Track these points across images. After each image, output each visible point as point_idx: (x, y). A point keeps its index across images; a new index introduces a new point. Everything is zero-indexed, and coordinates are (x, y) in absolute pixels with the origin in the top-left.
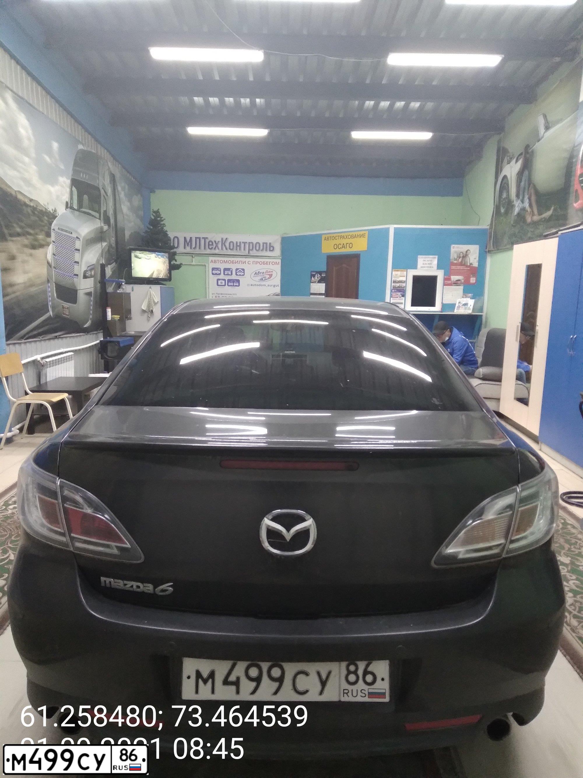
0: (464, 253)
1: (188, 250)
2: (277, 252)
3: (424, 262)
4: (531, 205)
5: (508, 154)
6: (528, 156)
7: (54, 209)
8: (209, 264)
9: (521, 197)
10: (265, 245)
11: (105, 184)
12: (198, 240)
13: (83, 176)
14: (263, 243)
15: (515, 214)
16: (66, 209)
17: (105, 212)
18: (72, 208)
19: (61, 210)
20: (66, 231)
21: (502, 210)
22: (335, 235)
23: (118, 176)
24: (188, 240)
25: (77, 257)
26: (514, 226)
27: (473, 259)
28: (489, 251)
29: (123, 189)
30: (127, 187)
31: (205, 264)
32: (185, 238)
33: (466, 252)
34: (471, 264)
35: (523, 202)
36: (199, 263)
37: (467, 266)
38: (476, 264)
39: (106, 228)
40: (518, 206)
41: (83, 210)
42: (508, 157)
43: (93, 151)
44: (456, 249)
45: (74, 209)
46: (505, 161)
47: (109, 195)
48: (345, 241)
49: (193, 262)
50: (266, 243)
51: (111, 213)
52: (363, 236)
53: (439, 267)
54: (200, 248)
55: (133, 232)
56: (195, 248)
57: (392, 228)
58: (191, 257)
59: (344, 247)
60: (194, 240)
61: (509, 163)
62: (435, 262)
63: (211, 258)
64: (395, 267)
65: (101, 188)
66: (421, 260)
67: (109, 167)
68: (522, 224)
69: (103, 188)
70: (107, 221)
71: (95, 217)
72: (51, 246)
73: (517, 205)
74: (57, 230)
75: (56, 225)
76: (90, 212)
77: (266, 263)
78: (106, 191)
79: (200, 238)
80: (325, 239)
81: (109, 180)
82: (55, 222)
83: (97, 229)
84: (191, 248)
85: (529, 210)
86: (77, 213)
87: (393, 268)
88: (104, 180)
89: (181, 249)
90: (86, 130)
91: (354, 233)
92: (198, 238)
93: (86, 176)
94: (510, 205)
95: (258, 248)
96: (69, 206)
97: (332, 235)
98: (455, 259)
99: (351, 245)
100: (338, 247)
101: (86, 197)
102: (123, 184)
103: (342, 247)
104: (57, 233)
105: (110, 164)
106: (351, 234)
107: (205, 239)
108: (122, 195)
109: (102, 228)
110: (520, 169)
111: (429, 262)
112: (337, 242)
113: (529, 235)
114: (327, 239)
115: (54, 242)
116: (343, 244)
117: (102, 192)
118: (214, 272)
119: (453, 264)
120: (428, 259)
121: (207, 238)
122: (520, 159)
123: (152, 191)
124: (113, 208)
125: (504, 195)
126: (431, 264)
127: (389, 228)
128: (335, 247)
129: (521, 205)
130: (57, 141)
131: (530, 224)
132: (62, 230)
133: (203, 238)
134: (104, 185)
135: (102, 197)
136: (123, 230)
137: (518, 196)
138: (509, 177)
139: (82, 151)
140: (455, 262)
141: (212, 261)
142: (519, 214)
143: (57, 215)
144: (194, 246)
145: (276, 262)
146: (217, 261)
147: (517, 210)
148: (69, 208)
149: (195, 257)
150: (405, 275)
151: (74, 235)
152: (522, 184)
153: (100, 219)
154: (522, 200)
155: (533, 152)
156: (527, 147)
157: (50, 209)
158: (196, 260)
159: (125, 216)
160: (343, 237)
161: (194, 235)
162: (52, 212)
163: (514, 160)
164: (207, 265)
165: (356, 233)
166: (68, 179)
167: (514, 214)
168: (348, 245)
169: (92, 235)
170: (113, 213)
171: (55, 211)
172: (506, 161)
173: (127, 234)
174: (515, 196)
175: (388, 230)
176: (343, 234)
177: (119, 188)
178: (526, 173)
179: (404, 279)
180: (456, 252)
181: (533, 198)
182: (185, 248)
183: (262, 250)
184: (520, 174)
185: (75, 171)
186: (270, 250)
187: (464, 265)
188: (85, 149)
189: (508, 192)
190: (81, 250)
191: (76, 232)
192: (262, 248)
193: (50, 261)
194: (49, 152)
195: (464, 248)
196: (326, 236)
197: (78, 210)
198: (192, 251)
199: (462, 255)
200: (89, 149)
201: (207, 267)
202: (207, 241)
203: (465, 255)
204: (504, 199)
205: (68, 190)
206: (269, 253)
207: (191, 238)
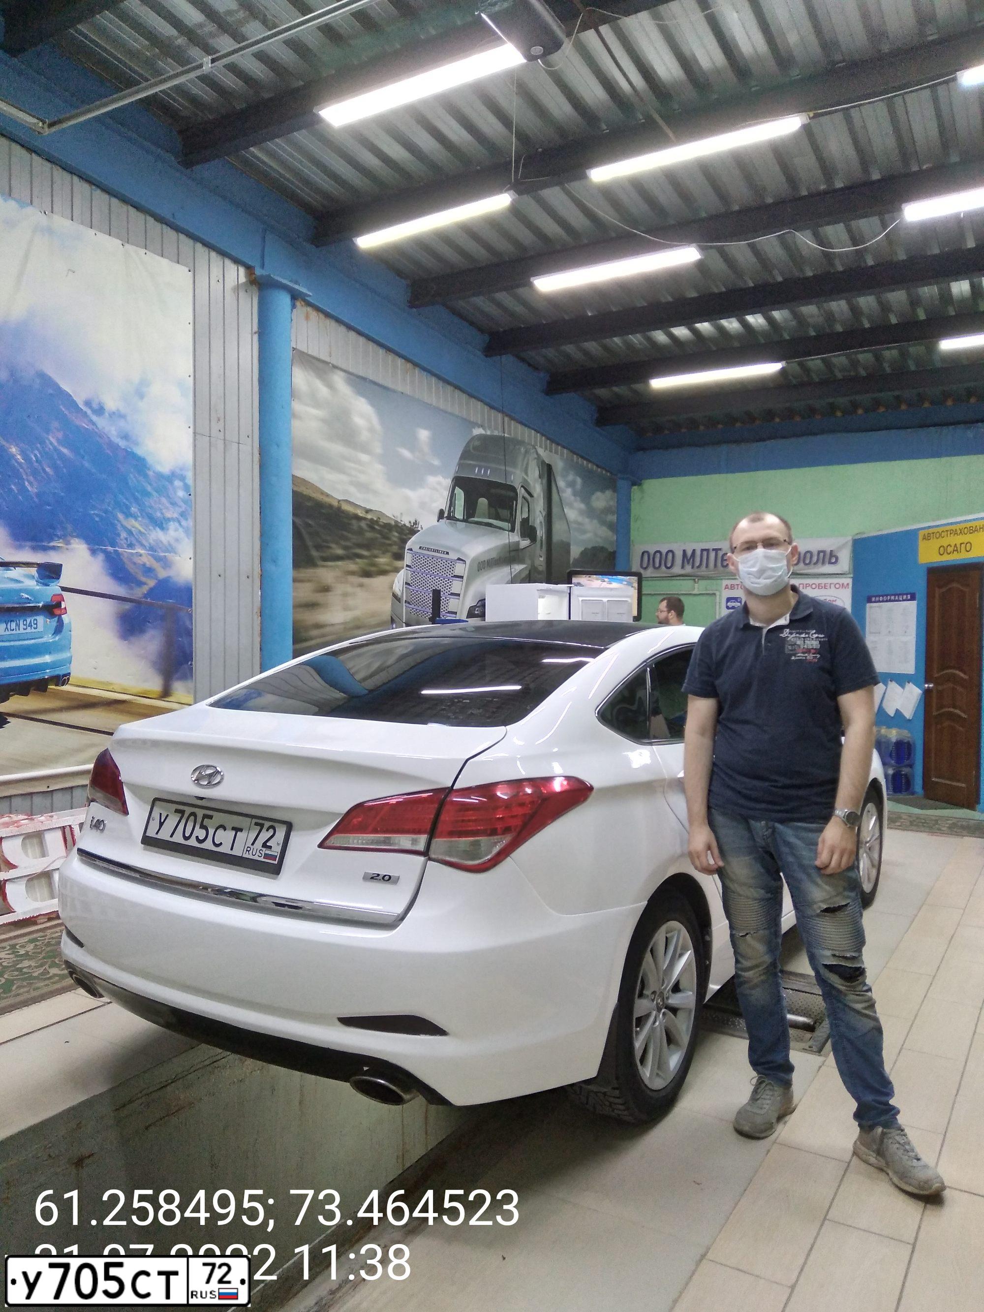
1: (688, 569)
2: (845, 562)
7: (413, 521)
8: (720, 592)
10: (822, 555)
11: (529, 480)
12: (705, 553)
13: (480, 471)
14: (819, 552)
16: (438, 521)
17: (525, 522)
18: (451, 518)
19: (428, 521)
20: (438, 551)
22: (941, 529)
23: (559, 465)
24: (689, 553)
25: (457, 586)
29: (571, 484)
30: (579, 481)
31: (715, 592)
32: (684, 551)
36: (706, 590)
39: (525, 543)
41: (476, 519)
43: (506, 435)
45: (458, 520)
47: (535, 495)
48: (957, 540)
49: (696, 590)
50: (824, 552)
51: (538, 520)
54: (707, 566)
55: (589, 547)
56: (699, 567)
58: (690, 583)
59: (957, 550)
60: (698, 553)
63: (725, 582)
65: (517, 485)
67: (537, 453)
69: (522, 486)
70: (528, 531)
71: (503, 529)
72: (402, 572)
74: (416, 549)
75: (414, 543)
76: (491, 521)
77: (823, 585)
78: (532, 491)
79: (708, 550)
81: (537, 473)
82: (413, 538)
83: (504, 546)
84: (693, 567)
86: (463, 525)
88: (527, 475)
89: (677, 570)
90: (492, 407)
91: (974, 524)
92: (705, 550)
93: (486, 472)
95: (807, 562)
96: (446, 515)
97: (936, 530)
99: (969, 547)
100: (945, 548)
101: (483, 502)
102: (571, 477)
103: (954, 551)
104: (415, 555)
105: (541, 451)
106: (967, 525)
107: (716, 550)
108: (567, 494)
109: (518, 543)
112: (945, 541)
114: (926, 538)
115: (407, 566)
116: (955, 545)
117: (521, 492)
118: (730, 604)
121: (720, 549)
123: (637, 482)
124: (544, 513)
128: (942, 551)
130: (426, 428)
132: (428, 549)
133: (713, 550)
134: (525, 481)
135: (520, 500)
136: (566, 547)
139: (481, 437)
141: (727, 587)
143: (419, 529)
144: (697, 564)
145: (843, 584)
146: (736, 587)
148: (445, 519)
149: (700, 581)
151: (453, 556)
153: (512, 530)
157: (406, 521)
158: (700, 587)
159: (573, 526)
160: (955, 532)
161: (698, 547)
162: (408, 525)
164: (718, 593)
166: (444, 477)
168: (963, 546)
169: (494, 555)
170: (543, 521)
171: (416, 523)
173: (575, 552)
176: (954, 527)
177: (561, 483)
182: (683, 567)
183: (815, 564)
185: (461, 466)
186: (830, 563)
188: (489, 433)
190: (465, 578)
191: (458, 551)
192: (815, 559)
193: (399, 593)
194: (412, 443)
196: (926, 532)
197: (463, 521)
198: (695, 571)
200: (496, 433)
201: (718, 597)
202: (720, 554)
205: (446, 494)
206: (828, 569)
207: (694, 550)
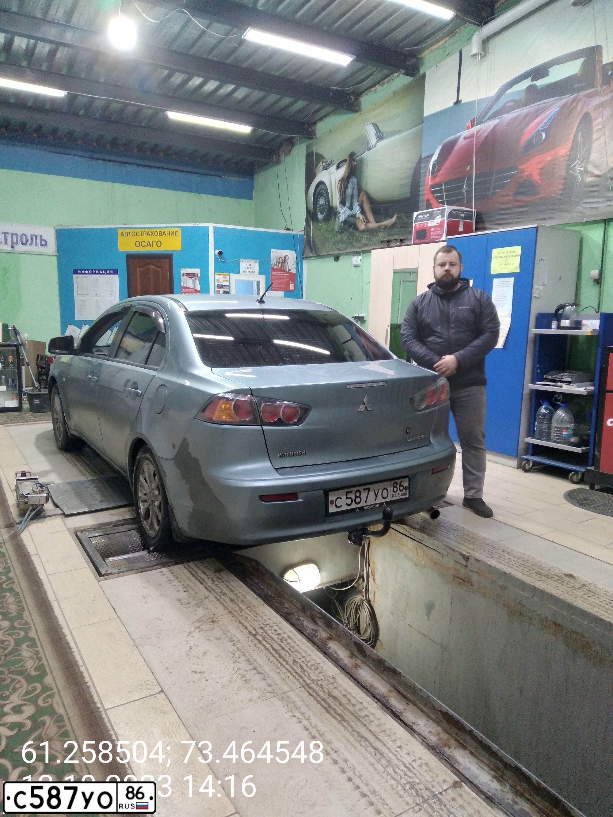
0: (283, 258)
2: (52, 248)
3: (246, 266)
4: (363, 212)
5: (324, 160)
6: (354, 163)
9: (348, 204)
10: (34, 237)
15: (341, 220)
21: (320, 217)
22: (136, 231)
26: (340, 233)
27: (291, 265)
28: (306, 258)
33: (285, 257)
34: (290, 270)
35: (351, 208)
37: (286, 272)
38: (294, 271)
40: (343, 213)
42: (324, 164)
44: (276, 254)
46: (320, 166)
48: (151, 239)
50: (36, 236)
52: (175, 233)
53: (260, 273)
57: (211, 227)
59: (150, 245)
61: (326, 169)
62: (256, 266)
64: (218, 271)
66: (243, 264)
68: (351, 230)
73: (341, 213)
80: (122, 234)
85: (361, 217)
87: (215, 271)
91: (162, 230)
94: (331, 213)
95: (24, 242)
97: (132, 230)
98: (275, 265)
99: (159, 244)
100: (141, 244)
103: (148, 245)
106: (158, 230)
110: (344, 176)
111: (251, 267)
112: (140, 239)
113: (364, 241)
114: (125, 235)
116: (149, 242)
119: (273, 269)
120: (250, 263)
122: (342, 166)
125: (322, 201)
126: (253, 268)
127: (207, 227)
128: (138, 244)
129: (349, 212)
131: (363, 231)
137: (343, 203)
138: (327, 183)
140: (276, 267)
142: (345, 222)
147: (342, 218)
150: (229, 279)
152: (349, 190)
154: (350, 207)
155: (361, 161)
156: (352, 155)
160: (148, 234)
163: (335, 166)
165: (166, 230)
167: (339, 220)
168: (155, 243)
172: (322, 167)
174: (338, 203)
175: (207, 228)
176: (147, 230)
178: (353, 180)
179: (228, 283)
180: (276, 257)
181: (367, 207)
183: (30, 245)
184: (344, 182)
186: (42, 245)
187: (284, 271)
189: (327, 197)
192: (29, 241)
195: (283, 253)
196: (124, 231)
199: (281, 261)
203: (284, 261)
204: (322, 205)
206: (40, 249)
